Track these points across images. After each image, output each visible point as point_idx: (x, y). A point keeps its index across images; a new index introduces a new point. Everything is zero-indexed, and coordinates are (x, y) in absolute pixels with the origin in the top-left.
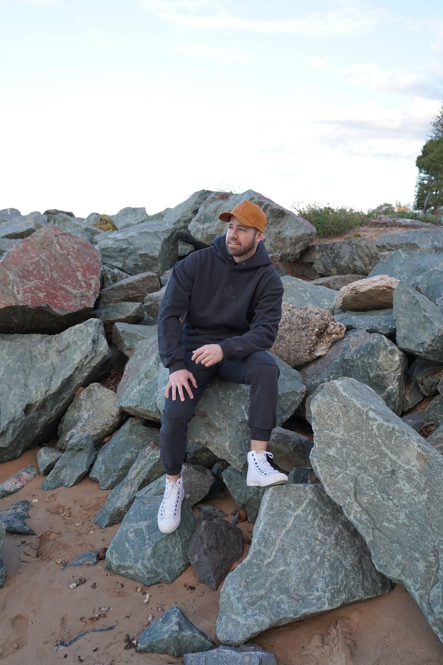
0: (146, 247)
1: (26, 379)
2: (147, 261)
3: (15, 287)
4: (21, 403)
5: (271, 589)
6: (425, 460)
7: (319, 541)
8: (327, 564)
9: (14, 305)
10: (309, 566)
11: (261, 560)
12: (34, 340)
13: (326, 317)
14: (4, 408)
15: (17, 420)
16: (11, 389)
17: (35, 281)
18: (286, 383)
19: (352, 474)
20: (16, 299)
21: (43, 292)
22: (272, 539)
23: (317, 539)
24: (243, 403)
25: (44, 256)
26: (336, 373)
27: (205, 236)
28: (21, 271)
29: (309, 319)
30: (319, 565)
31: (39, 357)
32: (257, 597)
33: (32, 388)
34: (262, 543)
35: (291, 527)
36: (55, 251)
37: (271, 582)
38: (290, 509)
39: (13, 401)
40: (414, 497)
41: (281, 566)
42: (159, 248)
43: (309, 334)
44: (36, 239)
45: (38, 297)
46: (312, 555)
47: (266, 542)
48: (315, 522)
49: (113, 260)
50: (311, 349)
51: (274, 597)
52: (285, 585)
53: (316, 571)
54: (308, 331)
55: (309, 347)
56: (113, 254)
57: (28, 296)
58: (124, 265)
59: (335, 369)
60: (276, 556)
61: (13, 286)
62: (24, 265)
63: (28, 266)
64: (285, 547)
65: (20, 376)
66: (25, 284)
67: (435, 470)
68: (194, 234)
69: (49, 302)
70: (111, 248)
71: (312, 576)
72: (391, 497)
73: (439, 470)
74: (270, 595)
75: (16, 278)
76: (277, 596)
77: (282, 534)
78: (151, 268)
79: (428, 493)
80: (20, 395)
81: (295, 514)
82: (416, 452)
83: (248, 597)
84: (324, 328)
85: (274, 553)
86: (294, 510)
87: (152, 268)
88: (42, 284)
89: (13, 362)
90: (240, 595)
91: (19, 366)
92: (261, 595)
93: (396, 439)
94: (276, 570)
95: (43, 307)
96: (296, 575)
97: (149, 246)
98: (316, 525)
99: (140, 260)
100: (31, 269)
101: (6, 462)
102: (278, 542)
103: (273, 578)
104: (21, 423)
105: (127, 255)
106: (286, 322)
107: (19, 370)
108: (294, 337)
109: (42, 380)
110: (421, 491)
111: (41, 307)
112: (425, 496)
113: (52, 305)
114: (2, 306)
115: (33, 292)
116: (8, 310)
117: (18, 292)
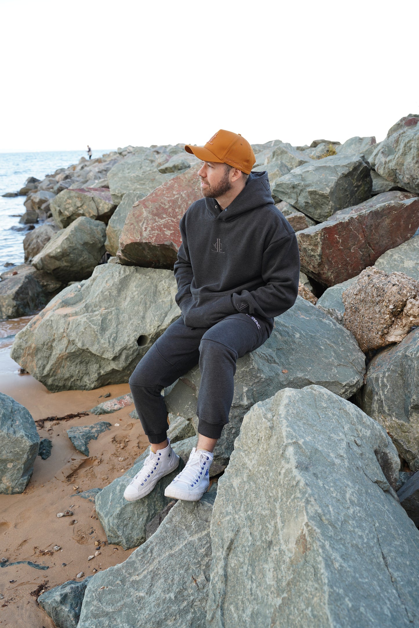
0: (317, 183)
1: (145, 311)
2: (317, 199)
3: (145, 224)
4: (136, 333)
5: (120, 611)
6: (306, 549)
7: (196, 584)
8: (190, 616)
9: (138, 241)
10: (169, 608)
11: (129, 574)
12: (163, 275)
13: (405, 292)
14: (120, 335)
15: (129, 349)
16: (130, 319)
17: (167, 219)
18: (332, 369)
19: (239, 521)
20: (141, 235)
21: (171, 230)
22: (151, 556)
23: (196, 581)
24: (247, 385)
25: (185, 194)
26: (393, 371)
27: (387, 170)
28: (157, 208)
29: (384, 291)
30: (180, 612)
31: (162, 292)
32: (103, 612)
33: (148, 320)
34: (140, 555)
35: (176, 552)
36: (198, 189)
37: (125, 603)
38: (188, 531)
39: (129, 330)
40: (269, 593)
41: (143, 591)
42: (332, 184)
43: (382, 311)
44: (186, 176)
45: (164, 234)
46: (178, 596)
47: (144, 557)
48: (206, 558)
49: (288, 197)
50: (383, 330)
51: (119, 621)
52: (135, 613)
53: (174, 617)
54: (382, 307)
55: (382, 327)
56: (287, 190)
57: (154, 233)
58: (296, 203)
59: (394, 365)
60: (145, 577)
61: (144, 222)
62: (162, 203)
63: (165, 204)
64: (160, 572)
65: (141, 308)
66: (156, 222)
67: (306, 572)
68: (378, 169)
69: (174, 239)
70: (285, 184)
71: (166, 619)
72: (254, 577)
73: (310, 574)
74: (116, 617)
75: (149, 215)
76: (122, 622)
77: (164, 555)
78: (321, 207)
79: (283, 599)
80: (136, 326)
81: (190, 539)
82: (300, 532)
83: (96, 606)
84: (400, 306)
85: (145, 572)
86: (191, 535)
87: (323, 207)
88: (172, 221)
89: (138, 294)
90: (90, 600)
91: (142, 299)
92: (107, 612)
93: (293, 500)
94: (136, 592)
95: (166, 245)
96: (150, 610)
97: (320, 183)
98: (205, 563)
99: (309, 197)
100: (167, 207)
102: (156, 562)
103: (128, 600)
104: (134, 351)
105: (299, 191)
106: (362, 290)
107: (141, 302)
108: (368, 311)
109: (157, 315)
110: (279, 591)
111: (164, 244)
112: (279, 601)
113: (175, 243)
114: (129, 242)
115: (161, 230)
116: (136, 246)
117: (146, 228)
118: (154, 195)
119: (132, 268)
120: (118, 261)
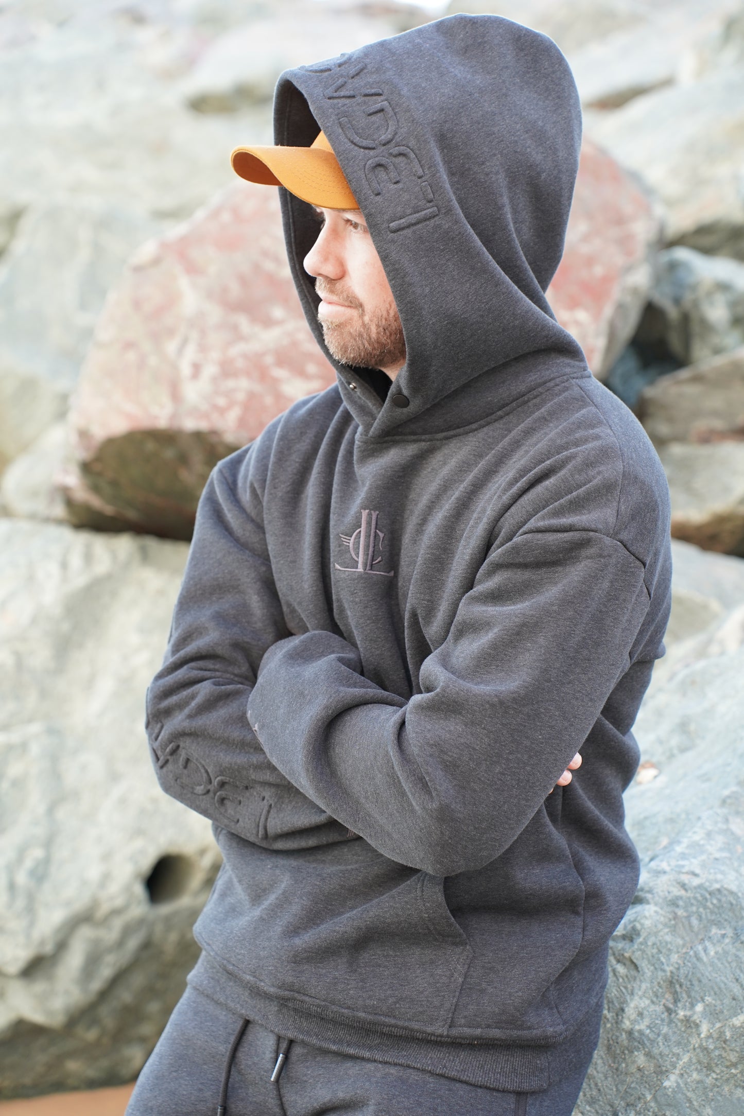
3: (191, 348)
4: (138, 843)
14: (64, 854)
15: (105, 918)
16: (114, 777)
20: (176, 395)
39: (106, 829)
57: (235, 390)
61: (185, 342)
75: (207, 307)
80: (142, 811)
101: (75, 1089)
104: (127, 931)
114: (118, 426)
115: (263, 375)
116: (150, 446)
117: (197, 369)
118: (226, 217)
119: (124, 544)
120: (59, 510)
